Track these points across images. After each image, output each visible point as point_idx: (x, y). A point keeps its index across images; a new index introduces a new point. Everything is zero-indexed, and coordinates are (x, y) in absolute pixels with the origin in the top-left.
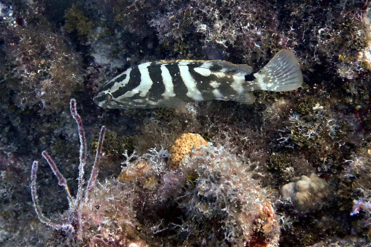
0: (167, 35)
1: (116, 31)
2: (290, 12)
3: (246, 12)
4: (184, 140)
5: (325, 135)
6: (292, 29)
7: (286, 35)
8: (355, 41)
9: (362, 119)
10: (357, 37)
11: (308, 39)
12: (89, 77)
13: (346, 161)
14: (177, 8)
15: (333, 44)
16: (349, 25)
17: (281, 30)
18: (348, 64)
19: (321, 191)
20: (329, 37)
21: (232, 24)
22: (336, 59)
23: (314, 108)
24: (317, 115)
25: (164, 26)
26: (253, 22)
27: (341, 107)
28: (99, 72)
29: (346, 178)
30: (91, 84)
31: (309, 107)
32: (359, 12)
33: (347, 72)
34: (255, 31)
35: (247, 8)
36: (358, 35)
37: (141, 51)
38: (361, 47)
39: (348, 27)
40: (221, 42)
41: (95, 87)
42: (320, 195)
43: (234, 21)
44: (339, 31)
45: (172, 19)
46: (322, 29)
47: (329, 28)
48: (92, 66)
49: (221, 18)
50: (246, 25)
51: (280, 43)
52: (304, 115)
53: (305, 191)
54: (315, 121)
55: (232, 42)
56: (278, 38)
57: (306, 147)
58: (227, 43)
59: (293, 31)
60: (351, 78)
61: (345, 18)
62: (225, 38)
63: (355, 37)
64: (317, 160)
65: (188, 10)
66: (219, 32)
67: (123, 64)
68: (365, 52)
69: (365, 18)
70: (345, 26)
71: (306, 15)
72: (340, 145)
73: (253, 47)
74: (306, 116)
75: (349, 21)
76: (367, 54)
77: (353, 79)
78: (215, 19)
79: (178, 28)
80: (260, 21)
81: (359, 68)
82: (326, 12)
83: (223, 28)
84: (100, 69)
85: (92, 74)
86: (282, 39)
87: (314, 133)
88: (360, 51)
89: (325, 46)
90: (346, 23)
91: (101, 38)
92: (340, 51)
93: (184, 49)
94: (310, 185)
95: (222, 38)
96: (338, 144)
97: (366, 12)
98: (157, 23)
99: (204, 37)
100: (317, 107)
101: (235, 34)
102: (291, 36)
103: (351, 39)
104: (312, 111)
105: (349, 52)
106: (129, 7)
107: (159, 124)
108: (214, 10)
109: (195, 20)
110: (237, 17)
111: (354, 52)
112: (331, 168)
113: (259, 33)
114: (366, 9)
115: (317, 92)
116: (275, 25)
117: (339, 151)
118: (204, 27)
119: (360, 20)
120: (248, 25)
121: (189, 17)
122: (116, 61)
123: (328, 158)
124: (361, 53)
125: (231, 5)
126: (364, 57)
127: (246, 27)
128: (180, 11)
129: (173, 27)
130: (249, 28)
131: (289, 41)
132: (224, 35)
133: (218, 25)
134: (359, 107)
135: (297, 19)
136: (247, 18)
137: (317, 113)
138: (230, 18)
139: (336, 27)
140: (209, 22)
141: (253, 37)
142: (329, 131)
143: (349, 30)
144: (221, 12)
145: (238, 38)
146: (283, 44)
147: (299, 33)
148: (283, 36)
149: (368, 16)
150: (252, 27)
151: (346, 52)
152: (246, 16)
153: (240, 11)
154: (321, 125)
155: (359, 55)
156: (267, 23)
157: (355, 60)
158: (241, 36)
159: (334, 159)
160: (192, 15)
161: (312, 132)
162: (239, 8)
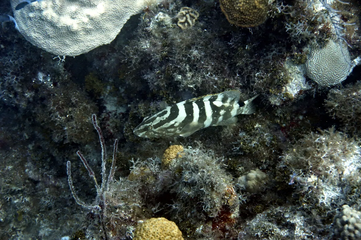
0: (156, 84)
1: (120, 88)
2: (236, 63)
3: (207, 65)
4: (171, 149)
5: (263, 143)
6: (238, 75)
7: (234, 79)
8: (280, 80)
9: (286, 133)
10: (281, 77)
11: (248, 81)
12: (103, 120)
13: (280, 157)
14: (161, 66)
15: (265, 82)
16: (275, 69)
17: (231, 77)
18: (276, 95)
19: (264, 179)
20: (262, 78)
21: (198, 74)
22: (268, 93)
23: (255, 127)
24: (258, 131)
25: (153, 78)
26: (212, 72)
27: (273, 126)
28: (110, 116)
29: (280, 168)
30: (105, 124)
31: (252, 126)
32: (281, 61)
33: (275, 101)
34: (214, 78)
35: (207, 62)
36: (281, 76)
37: (138, 99)
38: (284, 83)
39: (275, 71)
40: (191, 86)
41: (108, 126)
42: (263, 181)
43: (199, 72)
44: (269, 74)
45: (158, 73)
46: (258, 74)
47: (262, 72)
48: (104, 112)
49: (190, 71)
50: (207, 73)
51: (231, 84)
52: (248, 132)
53: (253, 179)
54: (256, 135)
55: (199, 85)
56: (229, 82)
57: (251, 153)
58: (196, 87)
59: (238, 76)
60: (278, 105)
61: (273, 65)
62: (194, 83)
63: (280, 77)
64: (258, 162)
65: (169, 66)
66: (189, 79)
67: (125, 110)
68: (287, 87)
69: (286, 65)
70: (273, 70)
71: (247, 65)
72: (273, 151)
73: (213, 88)
74: (251, 132)
75: (275, 67)
76: (288, 88)
77: (280, 105)
78: (187, 71)
79: (163, 79)
80: (217, 71)
81: (284, 97)
82: (260, 62)
83: (193, 76)
84: (110, 114)
85: (105, 118)
86: (231, 82)
87: (256, 143)
88: (284, 86)
89: (260, 84)
90: (273, 68)
91: (110, 93)
92: (270, 87)
93: (166, 94)
94: (256, 176)
95: (192, 84)
96: (272, 151)
97: (286, 61)
98: (149, 77)
99: (180, 83)
100: (257, 126)
101: (201, 80)
102: (237, 80)
103: (277, 78)
104: (254, 128)
105: (276, 87)
106: (129, 67)
107: (153, 144)
108: (186, 65)
109: (173, 72)
110: (201, 68)
111: (279, 87)
112: (268, 166)
113: (216, 79)
114: (286, 59)
115: (256, 116)
116: (226, 73)
117: (272, 155)
118: (180, 77)
119: (282, 66)
120: (209, 73)
121: (169, 71)
122: (120, 108)
123: (266, 160)
124: (284, 88)
125: (197, 61)
126: (286, 90)
127: (208, 75)
128: (163, 68)
129: (159, 78)
130: (209, 75)
131: (236, 83)
132: (193, 81)
133: (189, 75)
134: (284, 125)
135: (240, 69)
136: (208, 69)
137: (257, 129)
138: (196, 69)
139: (267, 72)
140: (183, 73)
141: (212, 82)
142: (266, 141)
143: (275, 72)
144: (190, 66)
145: (203, 82)
146: (233, 85)
147: (242, 77)
148: (232, 80)
149: (287, 64)
150: (211, 75)
151: (274, 87)
152: (207, 68)
153: (203, 65)
154: (260, 138)
155: (283, 89)
156: (221, 72)
157: (280, 92)
158: (204, 81)
159: (270, 159)
160: (171, 70)
161: (254, 142)
162: (202, 62)
